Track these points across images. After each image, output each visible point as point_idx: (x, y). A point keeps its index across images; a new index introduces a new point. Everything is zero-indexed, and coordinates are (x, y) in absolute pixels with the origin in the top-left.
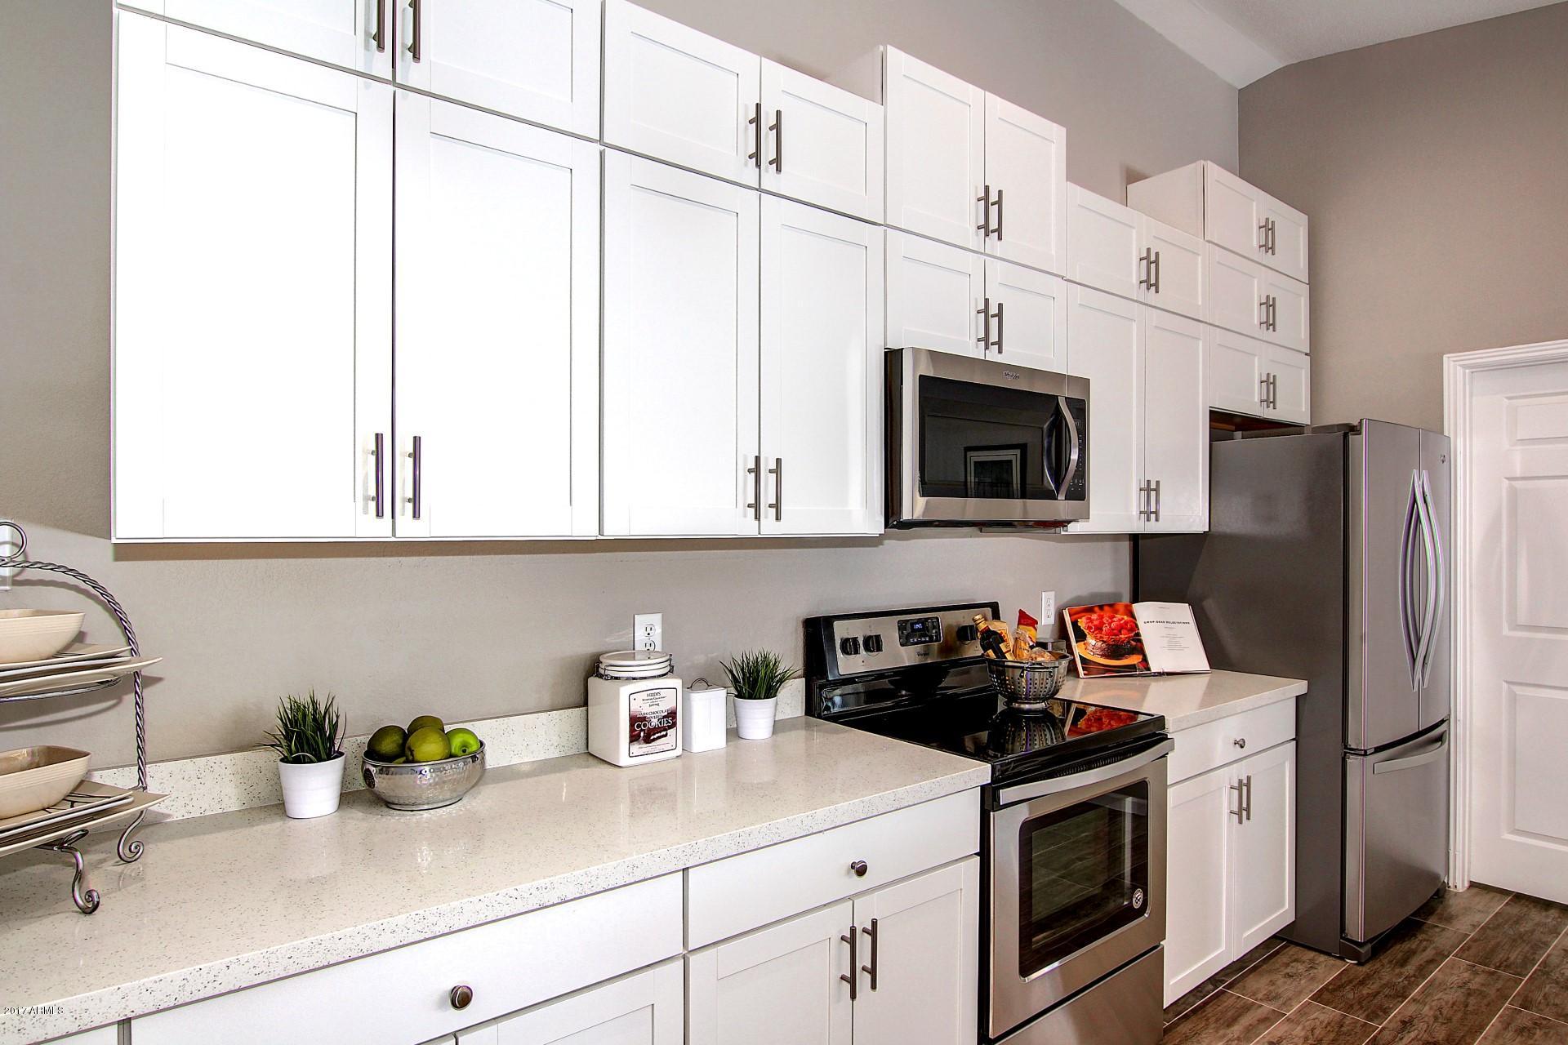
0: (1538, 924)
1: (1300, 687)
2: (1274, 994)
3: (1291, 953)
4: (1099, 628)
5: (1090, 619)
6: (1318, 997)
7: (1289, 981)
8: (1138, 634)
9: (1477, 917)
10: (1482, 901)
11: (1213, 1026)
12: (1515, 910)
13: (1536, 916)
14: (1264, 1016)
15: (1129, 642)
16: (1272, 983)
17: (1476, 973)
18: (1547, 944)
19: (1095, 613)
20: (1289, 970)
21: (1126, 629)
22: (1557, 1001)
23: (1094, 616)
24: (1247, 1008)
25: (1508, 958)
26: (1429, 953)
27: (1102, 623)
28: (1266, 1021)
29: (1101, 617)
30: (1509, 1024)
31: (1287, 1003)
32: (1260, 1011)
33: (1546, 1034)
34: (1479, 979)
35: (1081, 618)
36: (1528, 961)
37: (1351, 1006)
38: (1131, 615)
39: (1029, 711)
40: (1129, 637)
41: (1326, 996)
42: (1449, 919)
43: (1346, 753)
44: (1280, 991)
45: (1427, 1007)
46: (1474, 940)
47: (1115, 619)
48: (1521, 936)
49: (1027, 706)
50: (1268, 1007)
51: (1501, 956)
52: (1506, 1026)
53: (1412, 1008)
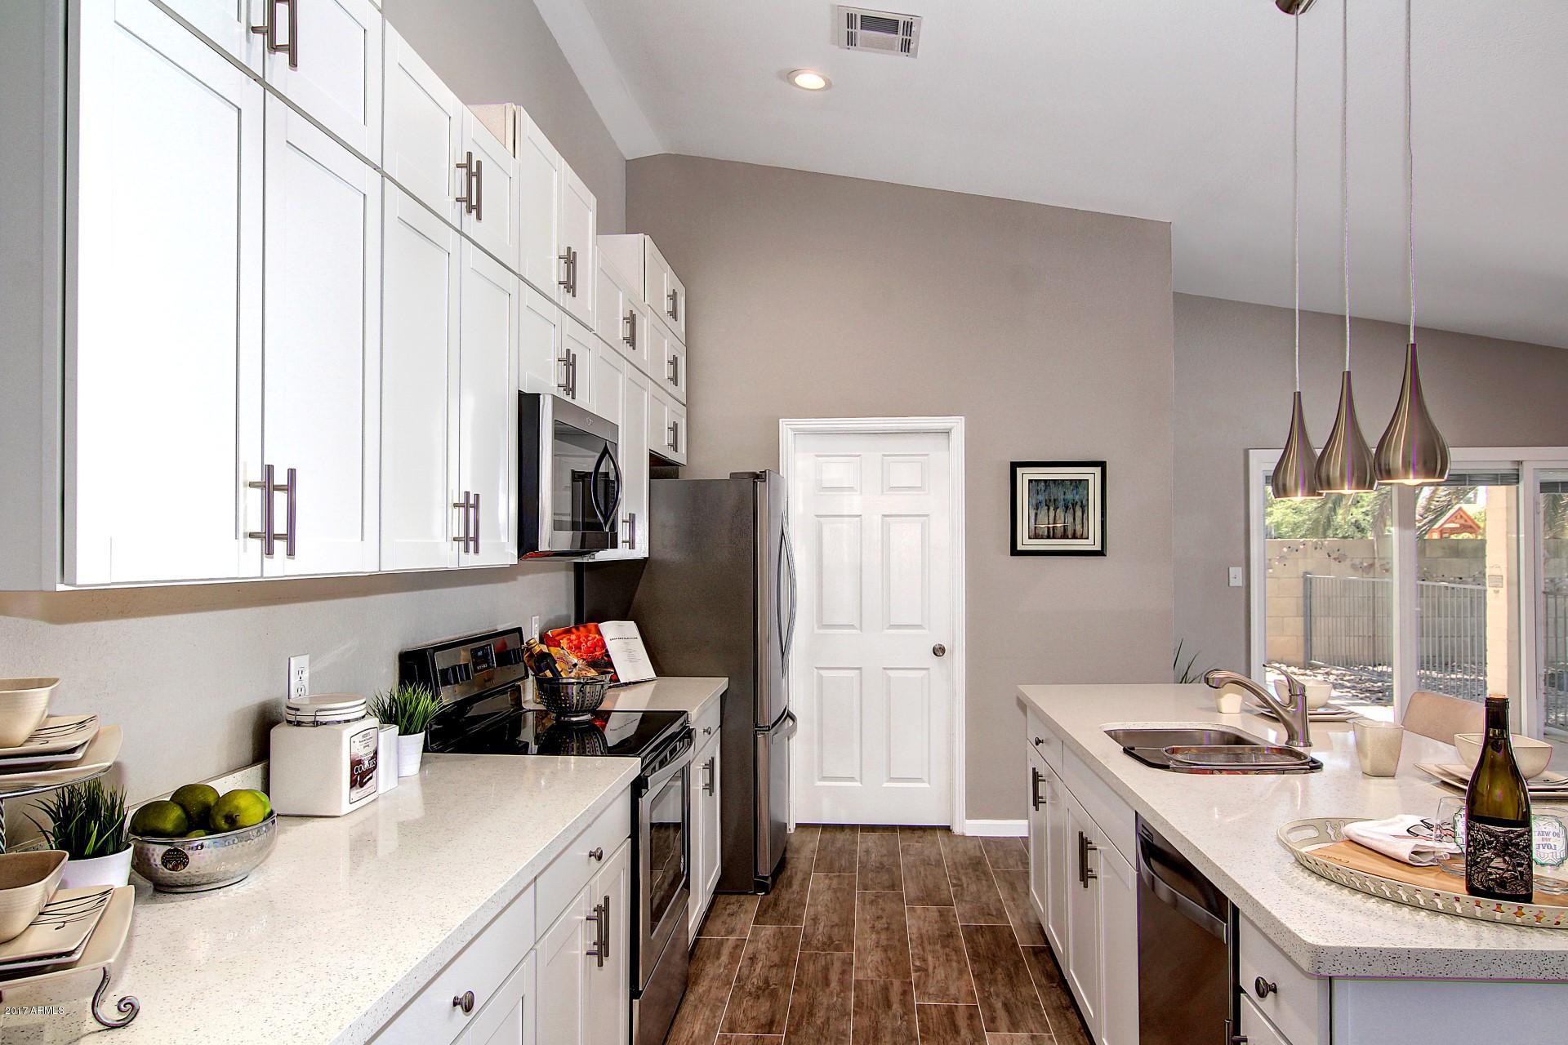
0: (844, 840)
1: (722, 684)
2: (730, 930)
3: (722, 900)
4: (578, 647)
5: (569, 639)
6: (757, 922)
7: (733, 918)
8: (607, 651)
9: (811, 845)
10: (806, 835)
11: (708, 962)
12: (828, 836)
13: (841, 837)
14: (734, 945)
15: (602, 658)
16: (724, 923)
17: (830, 879)
18: (855, 851)
19: (573, 633)
20: (728, 912)
21: (599, 646)
22: (879, 881)
23: (573, 637)
24: (721, 943)
25: (841, 865)
26: (800, 876)
27: (580, 643)
28: (738, 946)
29: (578, 638)
30: (864, 901)
31: (742, 932)
32: (730, 942)
33: (884, 900)
34: (835, 881)
35: (562, 639)
36: (852, 864)
37: (779, 920)
38: (599, 632)
39: (578, 723)
40: (602, 654)
41: (761, 919)
42: (797, 851)
43: (756, 731)
44: (732, 926)
45: (819, 907)
46: (818, 860)
47: (590, 638)
48: (840, 849)
49: (574, 719)
50: (732, 938)
51: (837, 865)
52: (864, 902)
53: (812, 910)
